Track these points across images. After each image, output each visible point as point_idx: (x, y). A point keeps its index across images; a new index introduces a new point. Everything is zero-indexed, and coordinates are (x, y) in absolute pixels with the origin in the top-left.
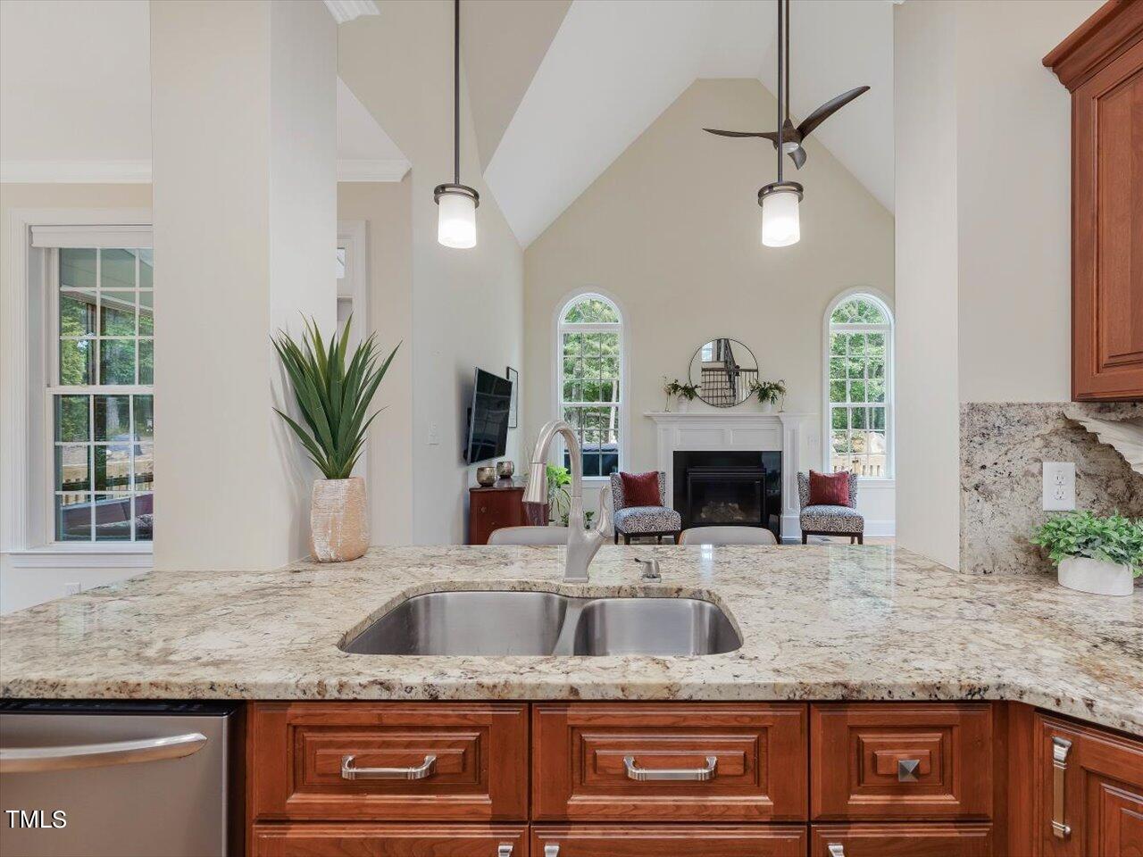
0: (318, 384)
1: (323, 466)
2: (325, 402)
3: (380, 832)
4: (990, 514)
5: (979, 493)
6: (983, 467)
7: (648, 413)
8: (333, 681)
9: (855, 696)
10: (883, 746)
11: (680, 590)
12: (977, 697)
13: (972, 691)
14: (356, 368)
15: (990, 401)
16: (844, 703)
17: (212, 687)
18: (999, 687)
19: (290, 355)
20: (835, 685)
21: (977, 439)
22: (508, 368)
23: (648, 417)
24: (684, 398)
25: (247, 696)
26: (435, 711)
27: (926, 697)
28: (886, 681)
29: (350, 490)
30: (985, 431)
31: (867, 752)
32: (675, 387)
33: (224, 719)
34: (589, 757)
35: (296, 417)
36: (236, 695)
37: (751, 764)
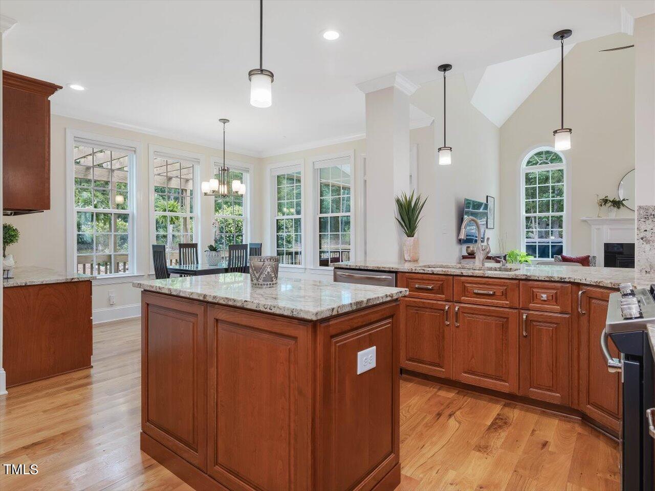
0: (406, 209)
1: (406, 233)
2: (408, 214)
3: (422, 300)
4: (649, 249)
5: (644, 241)
6: (646, 231)
7: (584, 218)
8: (414, 269)
9: (529, 278)
10: (538, 292)
11: (511, 269)
12: (563, 280)
13: (561, 278)
14: (416, 204)
15: (649, 204)
16: (526, 280)
17: (392, 268)
18: (569, 278)
19: (398, 201)
20: (524, 275)
21: (642, 220)
22: (487, 196)
23: (585, 221)
24: (612, 207)
25: (398, 270)
26: (433, 276)
27: (548, 279)
28: (538, 275)
29: (414, 240)
30: (647, 217)
31: (535, 294)
32: (606, 201)
33: (395, 274)
34: (466, 289)
35: (400, 219)
36: (396, 270)
37: (504, 293)
